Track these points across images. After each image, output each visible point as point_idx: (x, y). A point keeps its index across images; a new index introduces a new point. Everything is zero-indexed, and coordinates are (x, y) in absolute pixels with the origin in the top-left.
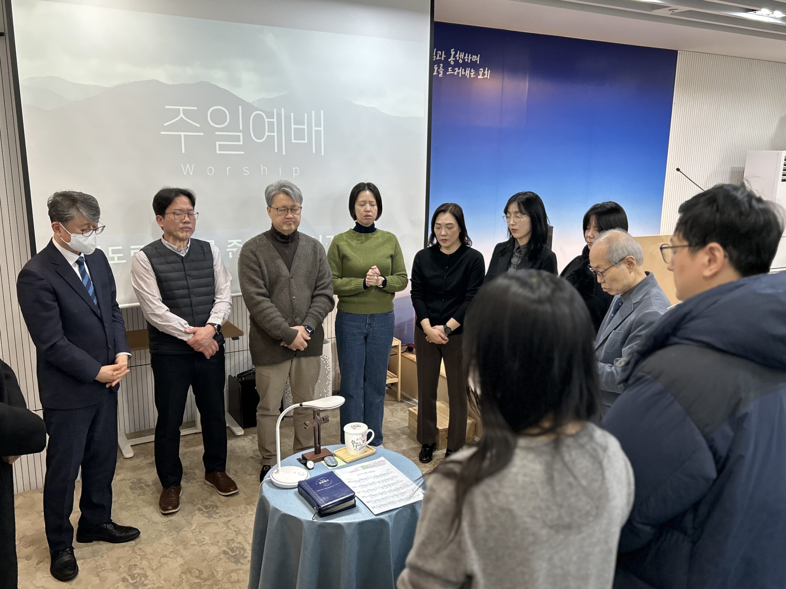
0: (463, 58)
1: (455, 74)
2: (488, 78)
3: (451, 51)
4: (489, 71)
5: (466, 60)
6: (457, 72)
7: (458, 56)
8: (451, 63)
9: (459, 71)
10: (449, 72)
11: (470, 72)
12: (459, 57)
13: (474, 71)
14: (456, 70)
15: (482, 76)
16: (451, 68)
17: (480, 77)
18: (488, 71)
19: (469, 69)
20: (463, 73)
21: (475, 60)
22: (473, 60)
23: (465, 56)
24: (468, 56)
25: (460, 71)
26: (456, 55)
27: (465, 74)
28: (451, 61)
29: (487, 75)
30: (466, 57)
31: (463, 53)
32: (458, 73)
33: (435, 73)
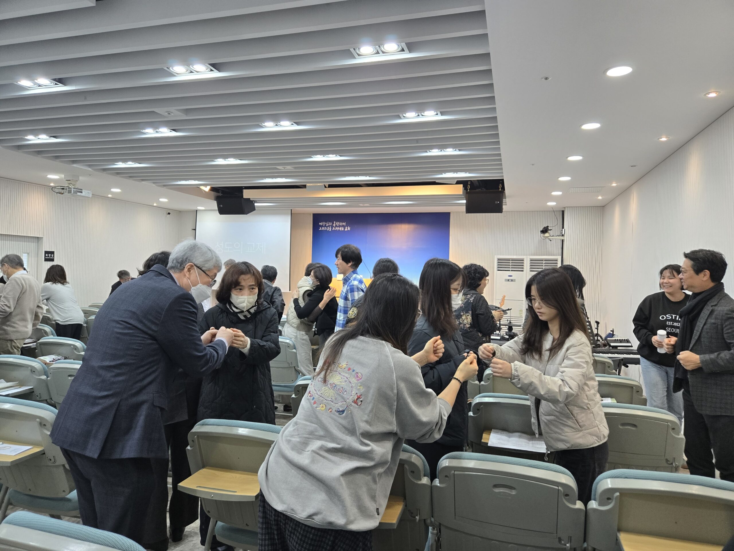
6: (336, 229)
10: (333, 229)
22: (343, 224)
24: (340, 223)
26: (336, 223)
28: (334, 225)
29: (349, 229)
33: (328, 230)
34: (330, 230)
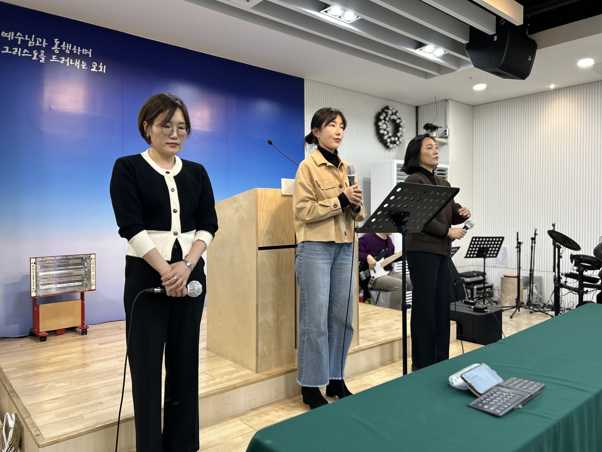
0: (70, 49)
1: (61, 62)
2: (104, 72)
3: (55, 41)
4: (105, 66)
5: (75, 52)
6: (63, 60)
7: (63, 45)
8: (55, 51)
9: (66, 60)
10: (53, 59)
11: (81, 63)
12: (66, 48)
13: (85, 63)
14: (62, 59)
15: (96, 69)
16: (55, 56)
17: (92, 70)
18: (103, 65)
19: (79, 60)
20: (71, 63)
21: (85, 53)
22: (83, 53)
23: (72, 47)
24: (77, 48)
25: (68, 60)
26: (62, 45)
27: (75, 64)
28: (55, 49)
29: (103, 70)
30: (75, 49)
31: (71, 45)
32: (66, 62)
33: (35, 58)
34: (41, 61)
